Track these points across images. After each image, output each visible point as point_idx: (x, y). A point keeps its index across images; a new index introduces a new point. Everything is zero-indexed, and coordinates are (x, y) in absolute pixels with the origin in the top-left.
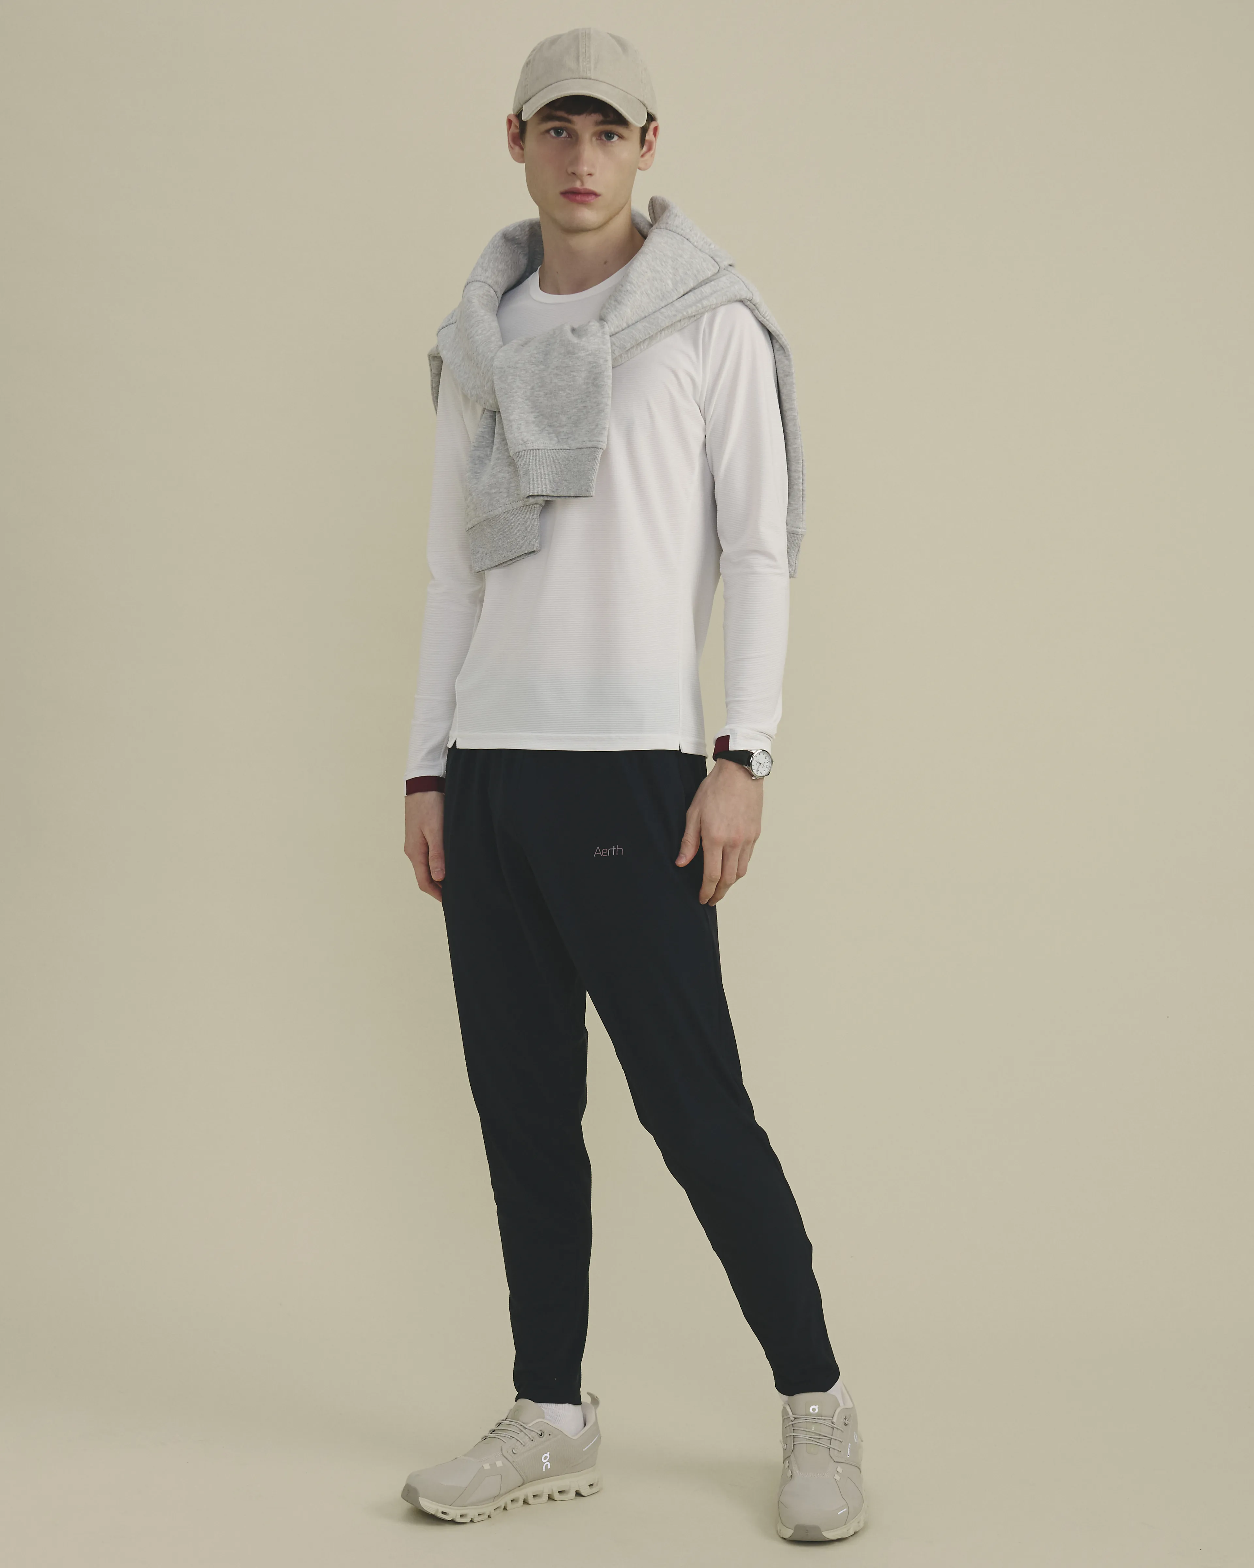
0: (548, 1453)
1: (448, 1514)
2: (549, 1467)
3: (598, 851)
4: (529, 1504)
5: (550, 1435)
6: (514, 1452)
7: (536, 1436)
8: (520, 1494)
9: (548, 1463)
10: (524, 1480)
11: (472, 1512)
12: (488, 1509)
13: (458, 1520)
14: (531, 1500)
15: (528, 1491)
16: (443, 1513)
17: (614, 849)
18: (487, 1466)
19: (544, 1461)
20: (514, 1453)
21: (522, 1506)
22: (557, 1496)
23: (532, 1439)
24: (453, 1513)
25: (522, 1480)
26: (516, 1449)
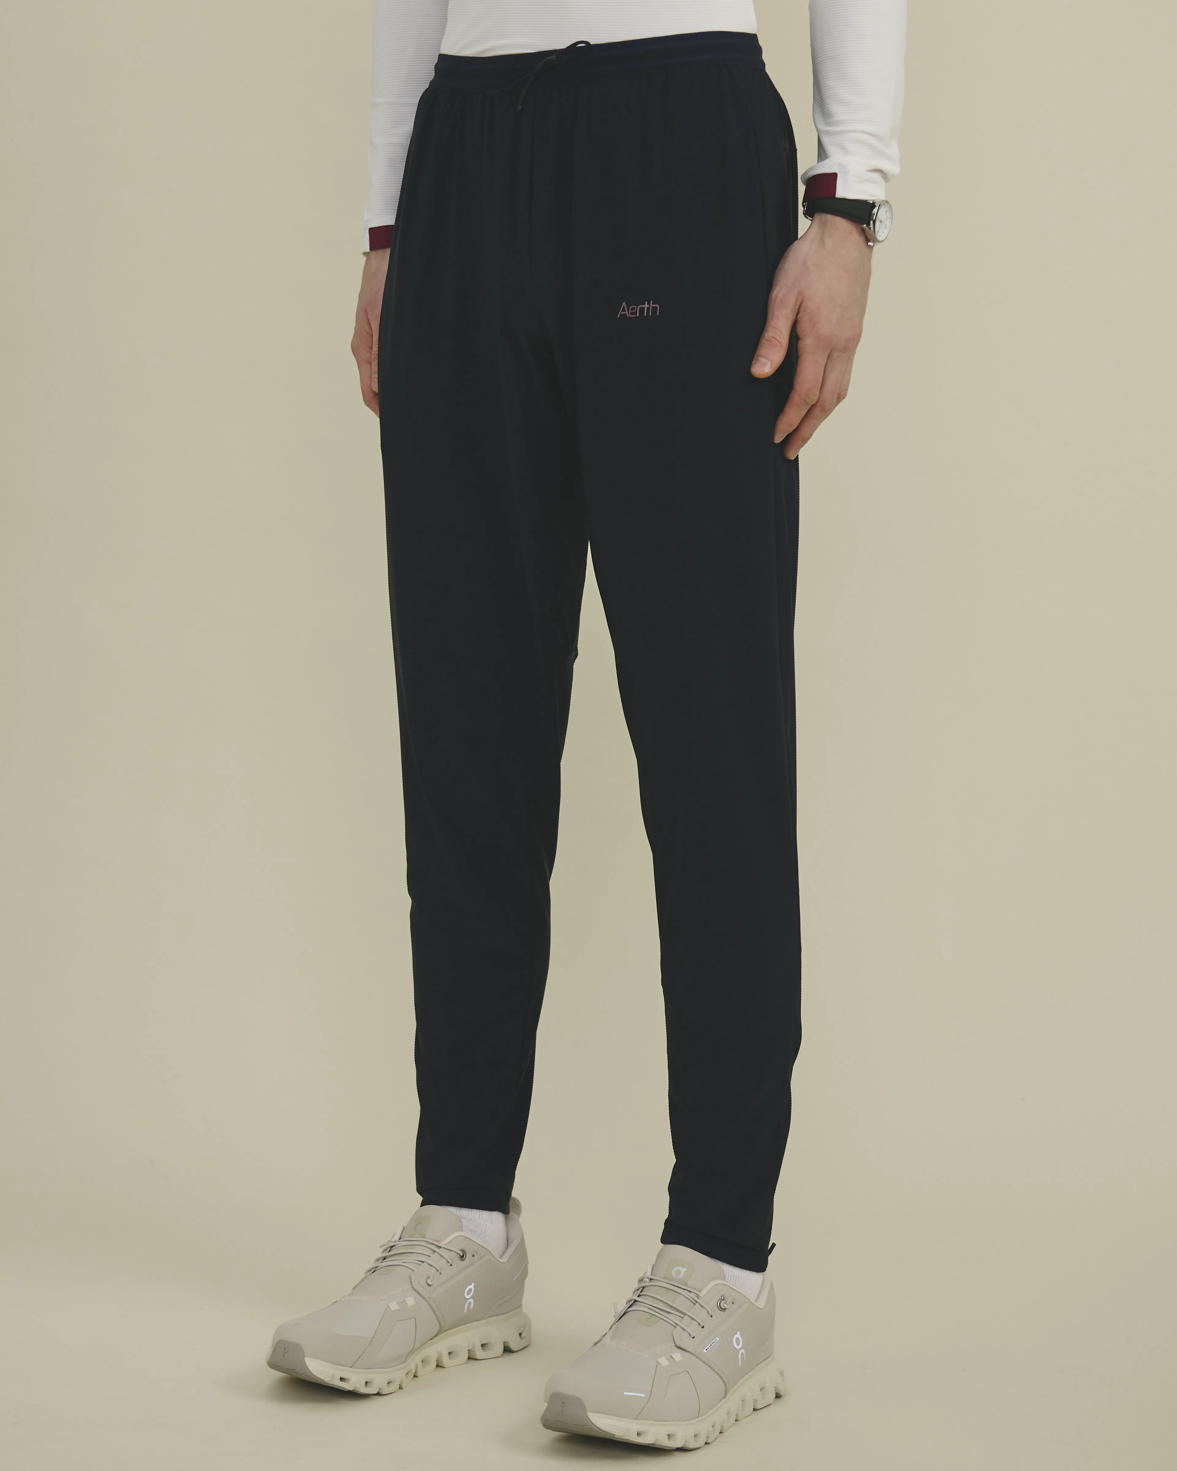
0: (473, 1284)
1: (349, 1380)
2: (472, 1306)
3: (624, 310)
4: (444, 1368)
5: (473, 1256)
6: (429, 1283)
7: (456, 1258)
8: (432, 1351)
9: (472, 1300)
10: (440, 1325)
11: (379, 1381)
12: (398, 1375)
13: (363, 1390)
14: (446, 1361)
15: (441, 1346)
16: (342, 1379)
17: (646, 306)
18: (394, 1306)
19: (467, 1297)
20: (429, 1285)
21: (435, 1370)
22: (479, 1353)
23: (451, 1263)
24: (355, 1382)
25: (437, 1327)
26: (431, 1279)
